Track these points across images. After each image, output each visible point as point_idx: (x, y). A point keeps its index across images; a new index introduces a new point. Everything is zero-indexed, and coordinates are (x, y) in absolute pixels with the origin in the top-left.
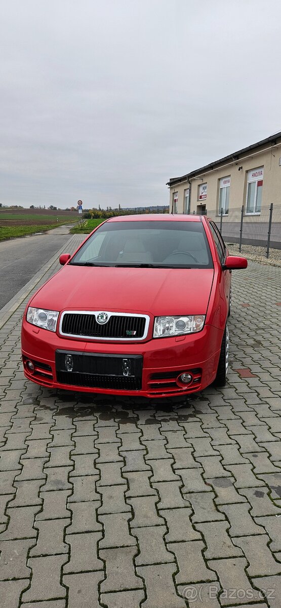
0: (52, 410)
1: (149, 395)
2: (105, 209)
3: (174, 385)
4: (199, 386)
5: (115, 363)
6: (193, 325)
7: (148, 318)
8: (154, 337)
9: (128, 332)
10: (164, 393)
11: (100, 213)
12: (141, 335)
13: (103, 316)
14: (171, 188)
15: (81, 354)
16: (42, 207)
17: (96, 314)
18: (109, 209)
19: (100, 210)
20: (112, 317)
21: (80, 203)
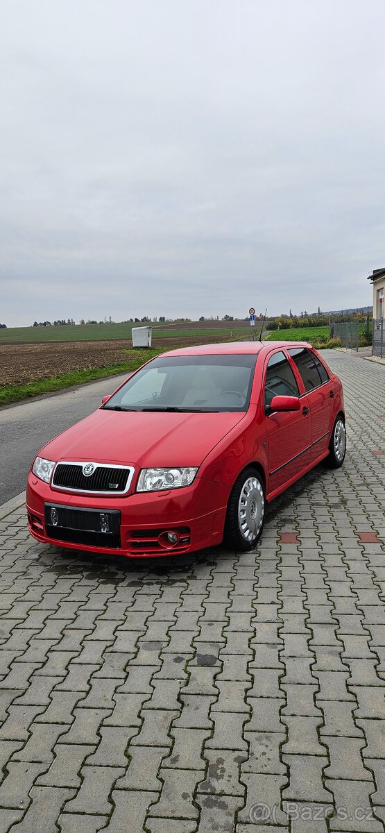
0: (45, 566)
1: (129, 555)
2: (299, 315)
3: (155, 545)
4: (187, 548)
5: (92, 518)
6: (182, 478)
7: (132, 470)
8: (138, 491)
9: (111, 485)
10: (146, 553)
11: (290, 321)
12: (123, 489)
13: (89, 468)
14: (375, 284)
15: (63, 507)
16: (215, 318)
17: (84, 464)
18: (304, 314)
19: (291, 316)
20: (98, 468)
21: (252, 311)
